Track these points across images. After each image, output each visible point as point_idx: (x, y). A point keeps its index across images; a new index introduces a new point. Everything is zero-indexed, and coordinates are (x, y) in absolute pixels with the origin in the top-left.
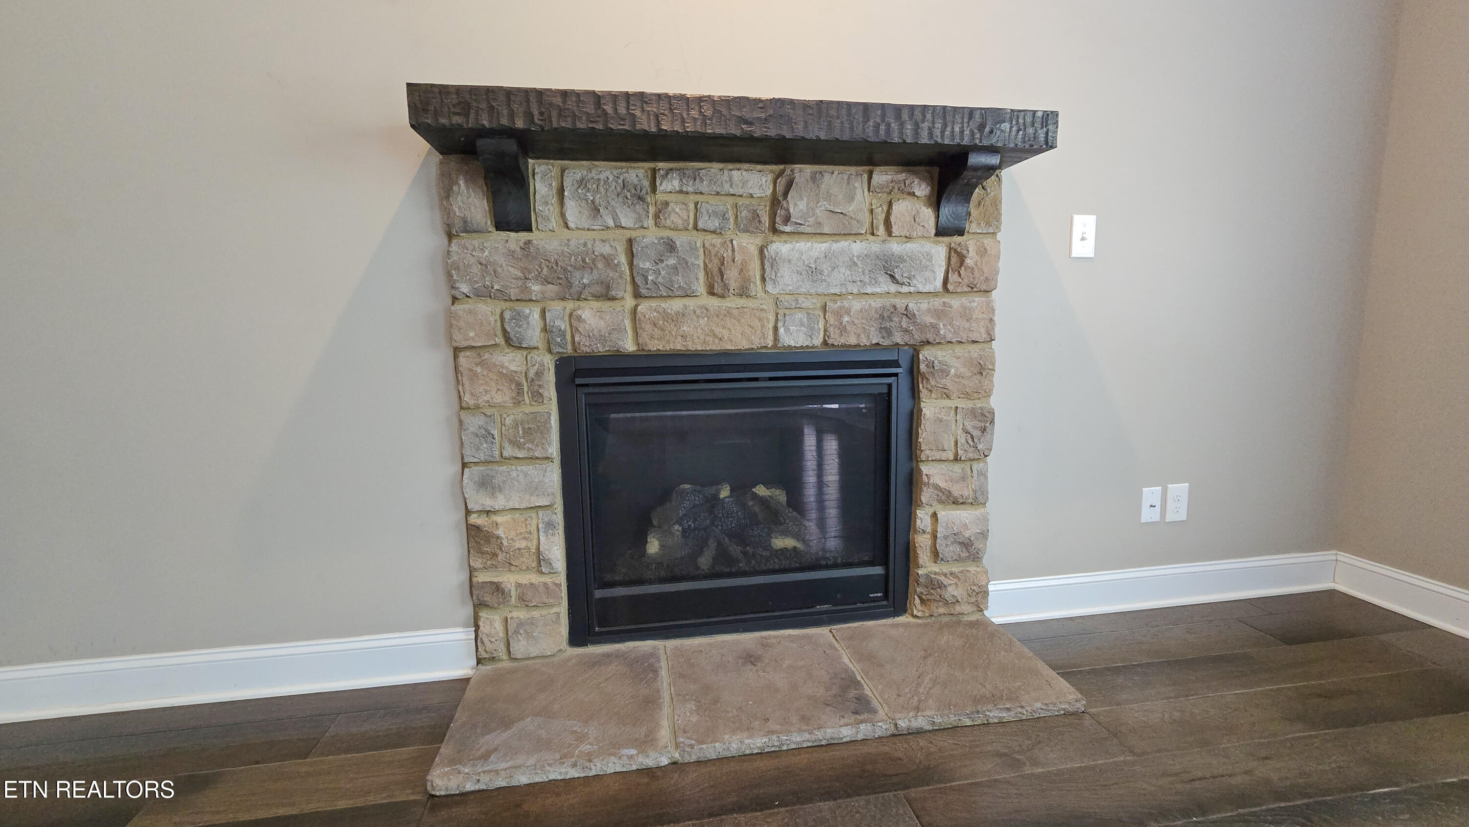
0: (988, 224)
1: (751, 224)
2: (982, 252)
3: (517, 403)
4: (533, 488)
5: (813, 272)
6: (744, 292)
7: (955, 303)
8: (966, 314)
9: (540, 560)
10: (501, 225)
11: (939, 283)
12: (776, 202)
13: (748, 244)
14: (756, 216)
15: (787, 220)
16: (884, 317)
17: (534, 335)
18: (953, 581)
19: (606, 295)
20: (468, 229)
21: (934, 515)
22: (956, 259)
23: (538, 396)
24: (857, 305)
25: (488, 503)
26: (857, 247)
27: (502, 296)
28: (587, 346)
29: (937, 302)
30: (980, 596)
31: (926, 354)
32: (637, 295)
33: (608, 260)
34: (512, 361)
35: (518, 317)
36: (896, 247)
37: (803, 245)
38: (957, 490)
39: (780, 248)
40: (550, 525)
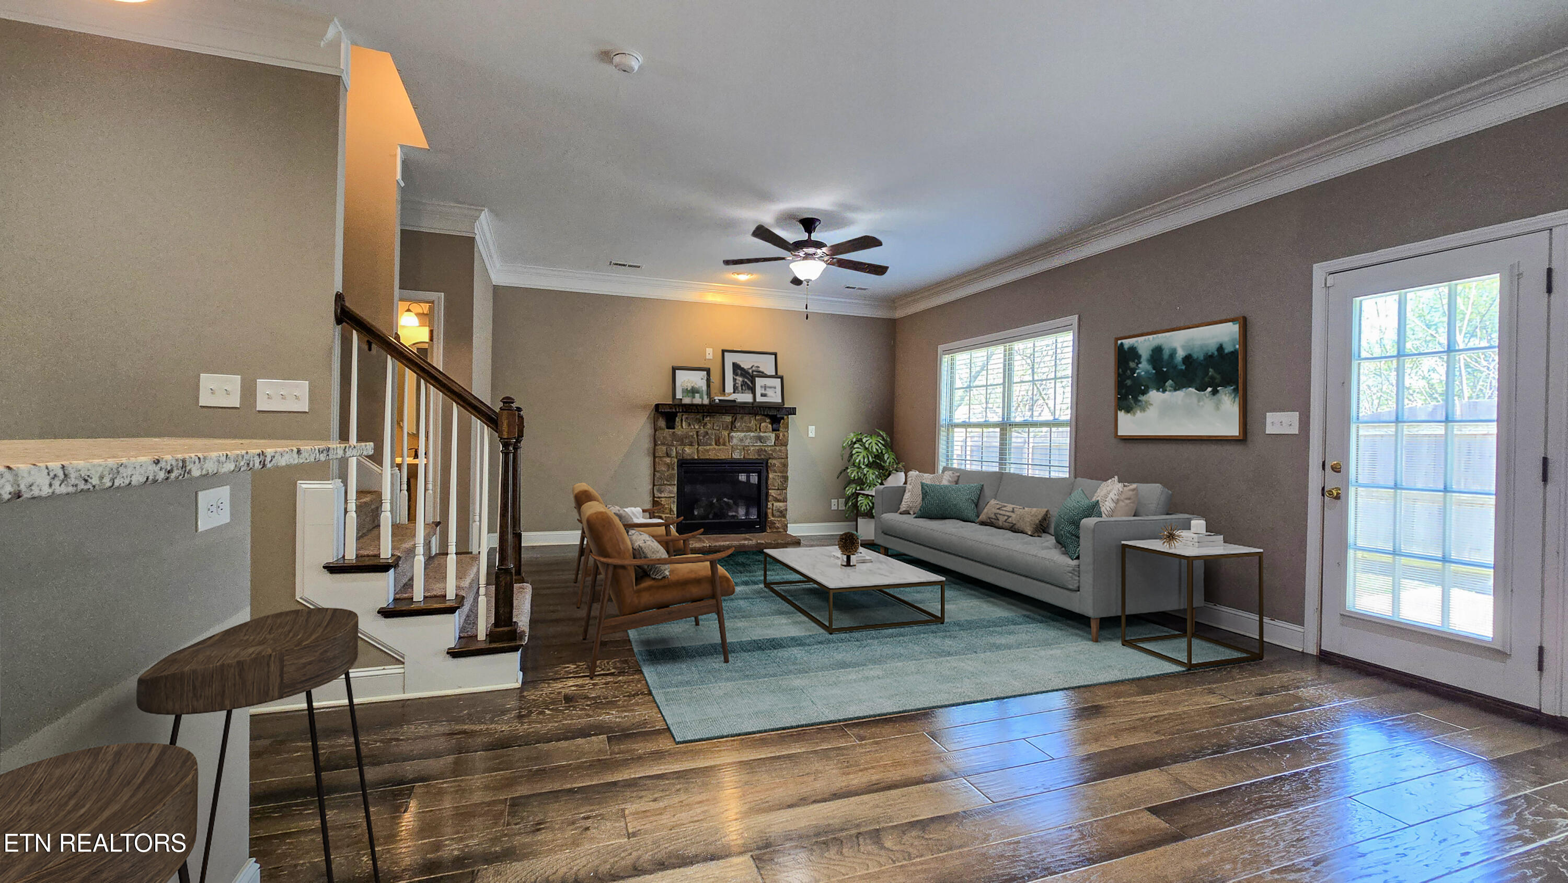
0: (786, 430)
1: (726, 428)
2: (784, 435)
3: (668, 470)
4: (670, 492)
5: (741, 440)
6: (724, 445)
7: (778, 448)
8: (780, 451)
9: (671, 510)
10: (668, 428)
11: (773, 444)
12: (733, 423)
13: (725, 433)
14: (727, 426)
15: (735, 427)
16: (759, 451)
17: (674, 454)
18: (778, 523)
19: (691, 444)
20: (661, 429)
21: (773, 505)
22: (777, 437)
23: (673, 469)
24: (752, 448)
25: (660, 495)
26: (752, 434)
27: (667, 445)
28: (686, 457)
29: (773, 448)
30: (785, 527)
31: (770, 461)
32: (699, 445)
33: (692, 436)
34: (668, 460)
35: (671, 450)
36: (762, 434)
37: (739, 433)
38: (778, 497)
39: (733, 434)
40: (674, 502)
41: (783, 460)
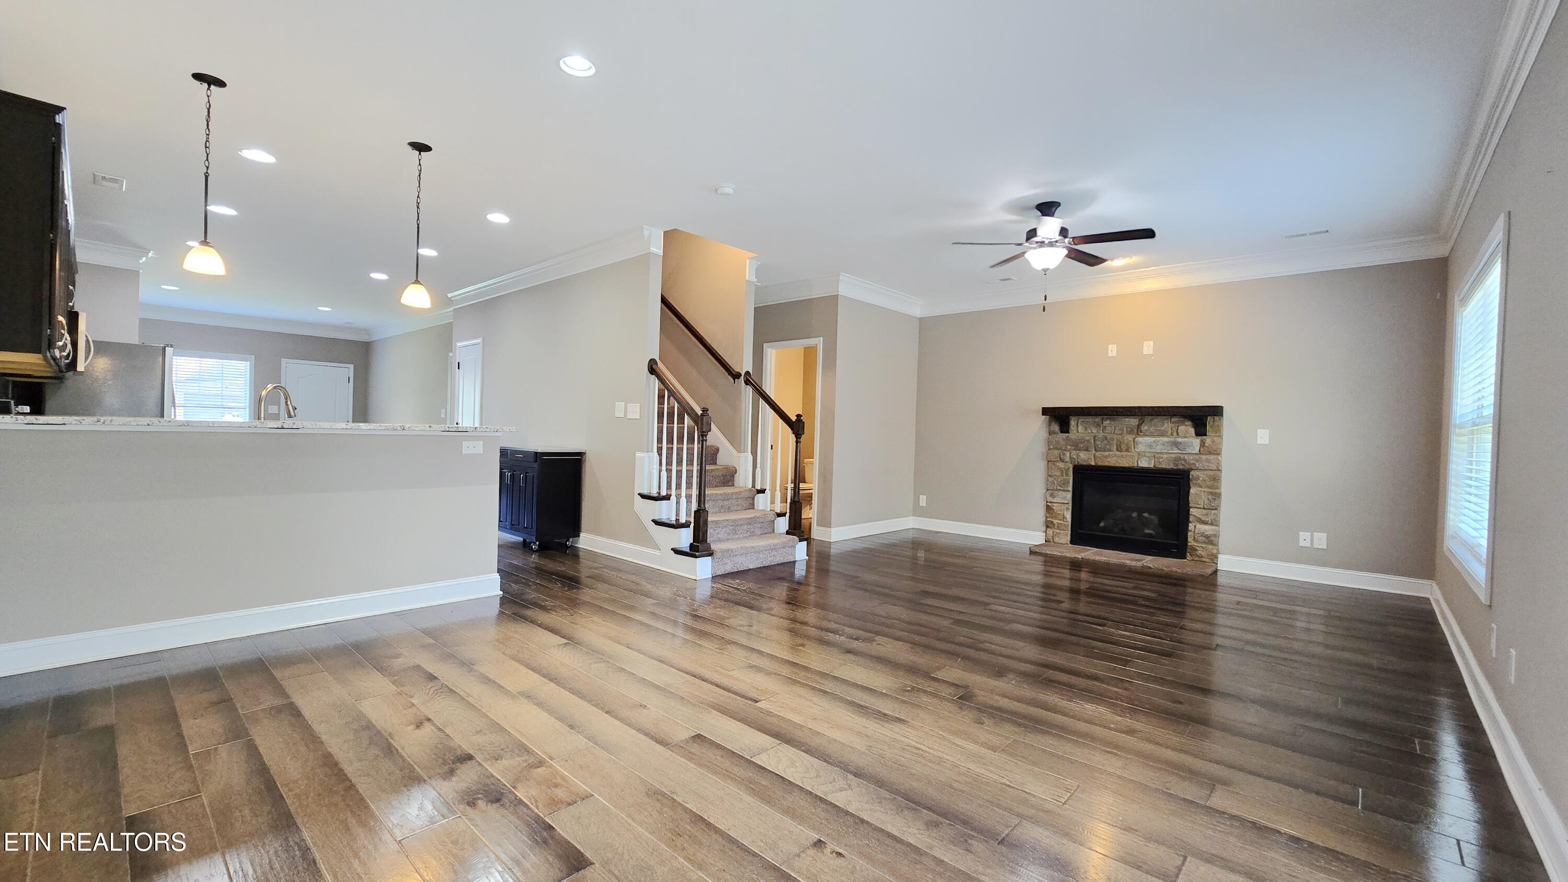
0: (1216, 433)
1: (1131, 432)
2: (1214, 442)
3: (1062, 476)
4: (1064, 498)
5: (1150, 446)
6: (1127, 450)
7: (1204, 457)
8: (1208, 461)
9: (1064, 517)
10: (1062, 432)
11: (1197, 451)
12: (1139, 426)
13: (1130, 438)
14: (1132, 430)
15: (1141, 432)
16: (1177, 460)
17: (1067, 459)
18: (1202, 549)
19: (1087, 450)
20: (1054, 433)
21: (1195, 526)
22: (1203, 444)
23: (1067, 475)
24: (1165, 456)
25: (1052, 500)
26: (1165, 439)
27: (1060, 449)
28: (1081, 463)
29: (1197, 457)
30: (1214, 557)
31: (1192, 473)
32: (1096, 450)
33: (1088, 441)
34: (1061, 465)
35: (1064, 454)
36: (1179, 440)
37: (1147, 438)
38: (1203, 518)
39: (1139, 439)
40: (1068, 509)
41: (1212, 473)
